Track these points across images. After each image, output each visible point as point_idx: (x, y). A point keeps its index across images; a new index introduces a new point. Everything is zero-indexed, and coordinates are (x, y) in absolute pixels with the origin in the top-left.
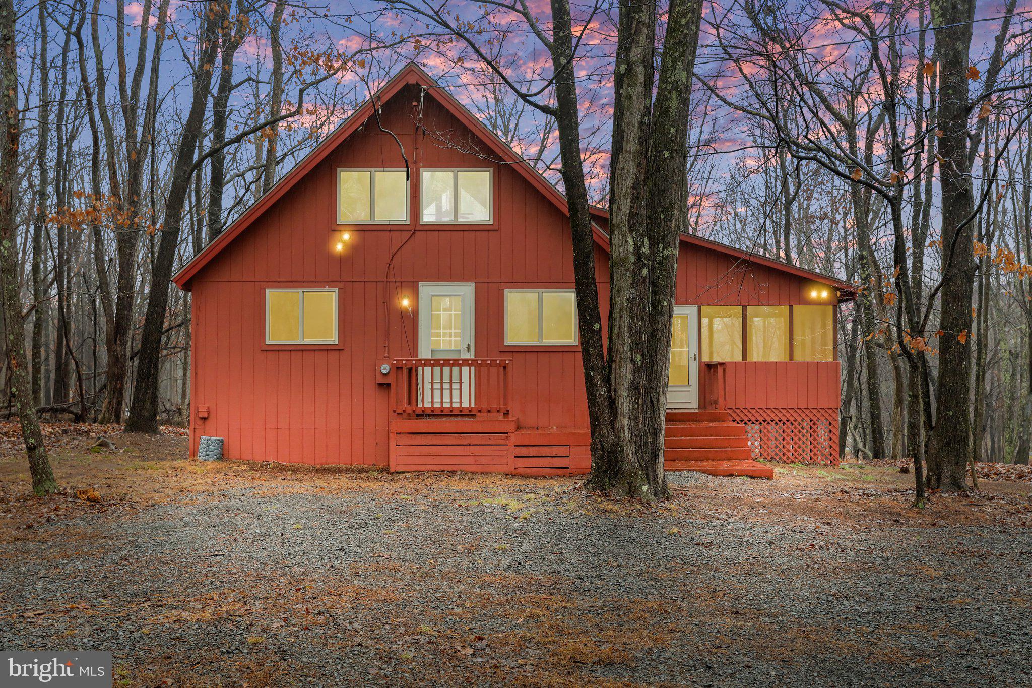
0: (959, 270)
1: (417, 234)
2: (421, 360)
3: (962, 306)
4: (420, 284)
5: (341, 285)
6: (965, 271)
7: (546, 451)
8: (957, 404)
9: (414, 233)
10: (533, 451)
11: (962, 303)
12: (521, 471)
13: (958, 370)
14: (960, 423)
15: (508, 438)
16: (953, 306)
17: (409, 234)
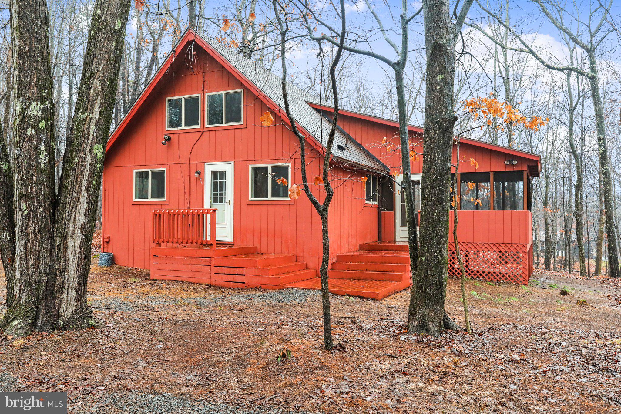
0: (432, 122)
1: (205, 133)
2: (205, 210)
3: (434, 156)
4: (205, 164)
5: (168, 166)
6: (438, 123)
7: (232, 271)
8: (428, 250)
9: (203, 133)
10: (225, 270)
11: (435, 153)
12: (217, 283)
13: (430, 218)
14: (431, 268)
15: (211, 261)
16: (427, 157)
17: (200, 134)
